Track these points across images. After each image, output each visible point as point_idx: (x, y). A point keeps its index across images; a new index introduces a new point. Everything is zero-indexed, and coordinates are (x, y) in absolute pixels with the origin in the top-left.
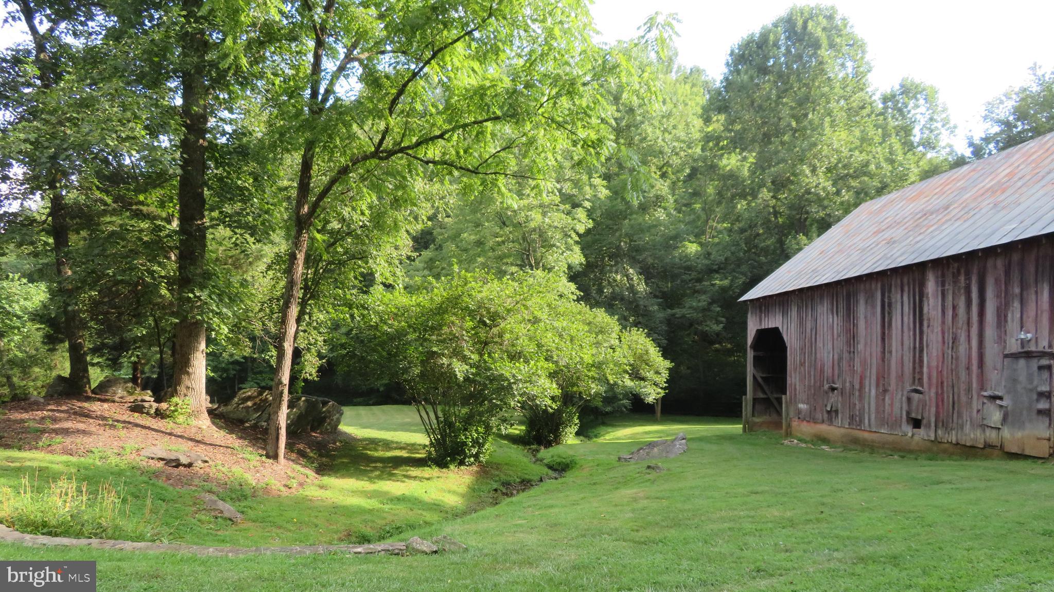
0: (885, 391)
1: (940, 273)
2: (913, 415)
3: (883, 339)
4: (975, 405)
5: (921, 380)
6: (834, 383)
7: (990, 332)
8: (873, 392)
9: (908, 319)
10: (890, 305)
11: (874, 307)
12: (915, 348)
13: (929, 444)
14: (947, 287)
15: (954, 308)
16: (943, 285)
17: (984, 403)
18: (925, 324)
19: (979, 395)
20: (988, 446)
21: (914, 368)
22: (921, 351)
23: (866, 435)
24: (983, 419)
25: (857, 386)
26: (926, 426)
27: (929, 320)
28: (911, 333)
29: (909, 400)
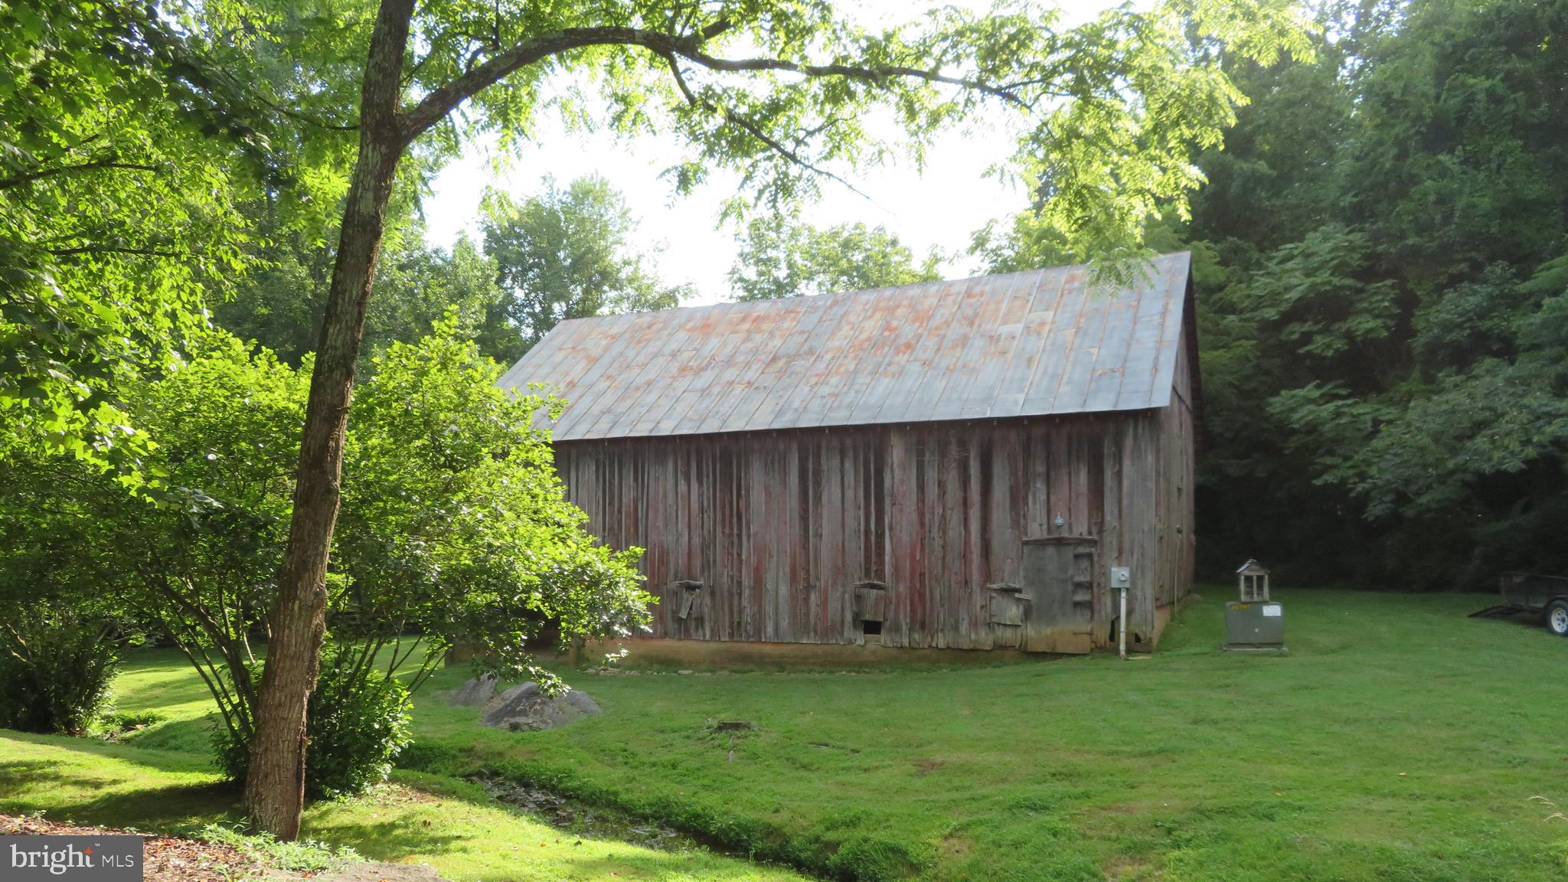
0: (809, 588)
1: (914, 439)
2: (868, 617)
3: (804, 518)
4: (978, 600)
5: (880, 573)
6: (690, 577)
7: (1000, 515)
8: (784, 590)
9: (855, 493)
10: (818, 473)
11: (784, 473)
12: (867, 531)
13: (894, 652)
14: (927, 458)
15: (941, 484)
16: (920, 453)
17: (991, 598)
18: (887, 501)
19: (983, 588)
20: (1000, 647)
21: (867, 558)
22: (880, 536)
23: (767, 649)
24: (991, 616)
25: (747, 581)
26: (890, 630)
27: (892, 495)
28: (862, 512)
29: (858, 598)
